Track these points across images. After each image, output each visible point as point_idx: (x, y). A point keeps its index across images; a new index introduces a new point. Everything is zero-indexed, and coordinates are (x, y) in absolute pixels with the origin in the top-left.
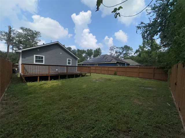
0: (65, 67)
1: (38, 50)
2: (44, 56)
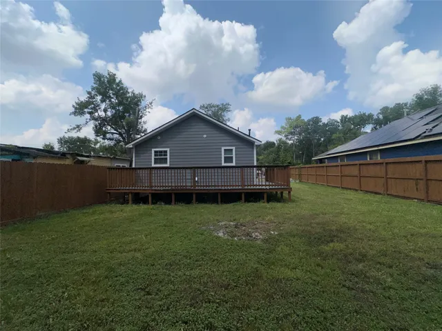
0: (188, 171)
1: (159, 138)
2: (168, 150)
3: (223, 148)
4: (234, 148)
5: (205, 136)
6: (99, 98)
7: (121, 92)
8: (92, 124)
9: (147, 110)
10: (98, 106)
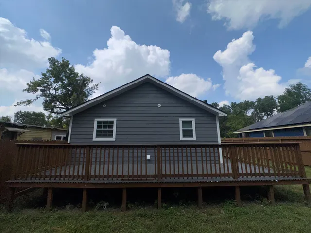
1: (104, 106)
2: (115, 120)
3: (181, 120)
4: (193, 120)
5: (159, 105)
6: (52, 79)
7: (72, 75)
8: (42, 99)
9: (93, 90)
10: (51, 85)
